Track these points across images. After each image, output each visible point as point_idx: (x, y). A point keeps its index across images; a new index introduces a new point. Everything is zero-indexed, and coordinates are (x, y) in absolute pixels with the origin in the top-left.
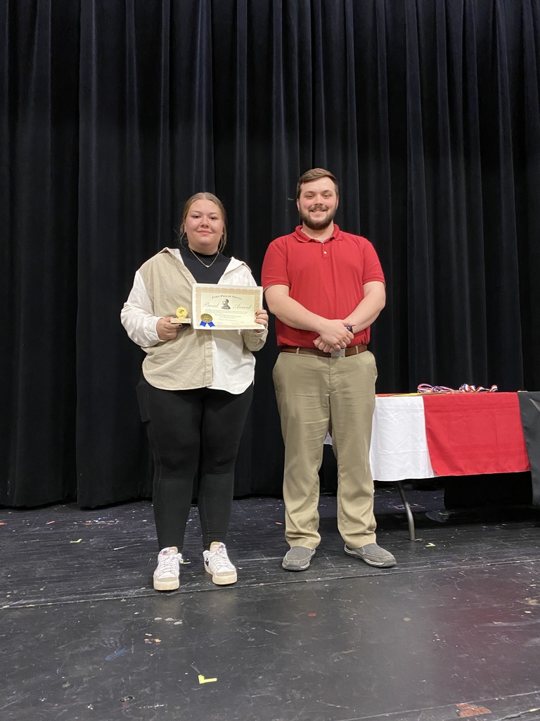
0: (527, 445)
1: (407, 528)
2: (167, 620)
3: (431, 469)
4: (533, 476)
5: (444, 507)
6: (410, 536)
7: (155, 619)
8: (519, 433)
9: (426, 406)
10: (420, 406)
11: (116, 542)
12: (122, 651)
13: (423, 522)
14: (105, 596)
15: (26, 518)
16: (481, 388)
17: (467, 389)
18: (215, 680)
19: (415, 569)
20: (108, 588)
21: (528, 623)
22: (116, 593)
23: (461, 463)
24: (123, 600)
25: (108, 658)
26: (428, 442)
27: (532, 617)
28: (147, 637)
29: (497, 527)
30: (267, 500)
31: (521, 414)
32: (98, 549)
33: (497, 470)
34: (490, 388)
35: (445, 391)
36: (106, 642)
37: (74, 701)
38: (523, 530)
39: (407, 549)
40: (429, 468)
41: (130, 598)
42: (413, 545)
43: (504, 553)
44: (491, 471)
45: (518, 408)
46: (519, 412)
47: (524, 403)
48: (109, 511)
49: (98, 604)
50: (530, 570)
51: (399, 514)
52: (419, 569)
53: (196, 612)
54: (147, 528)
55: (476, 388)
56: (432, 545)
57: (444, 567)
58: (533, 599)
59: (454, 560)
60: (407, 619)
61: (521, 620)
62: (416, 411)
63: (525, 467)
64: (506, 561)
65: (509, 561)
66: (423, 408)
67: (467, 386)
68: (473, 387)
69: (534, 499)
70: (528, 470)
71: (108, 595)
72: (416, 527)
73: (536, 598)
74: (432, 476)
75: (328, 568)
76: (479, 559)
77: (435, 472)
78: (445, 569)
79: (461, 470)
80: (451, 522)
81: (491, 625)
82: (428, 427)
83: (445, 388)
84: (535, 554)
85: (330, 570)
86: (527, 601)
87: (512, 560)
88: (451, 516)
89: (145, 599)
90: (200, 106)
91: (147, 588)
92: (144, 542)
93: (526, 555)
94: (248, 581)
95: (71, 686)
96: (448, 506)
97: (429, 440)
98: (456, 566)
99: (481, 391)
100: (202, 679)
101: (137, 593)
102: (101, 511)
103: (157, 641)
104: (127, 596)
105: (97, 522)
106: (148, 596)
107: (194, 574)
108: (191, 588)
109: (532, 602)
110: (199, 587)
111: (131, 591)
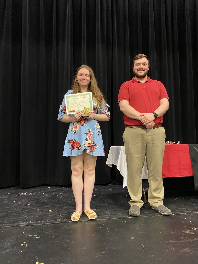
0: (192, 165)
2: (34, 236)
4: (195, 178)
7: (30, 235)
8: (189, 160)
11: (29, 202)
12: (10, 249)
14: (14, 225)
16: (174, 142)
17: (168, 143)
19: (142, 216)
20: (17, 222)
22: (19, 224)
24: (21, 227)
25: (3, 253)
27: (186, 239)
28: (23, 243)
29: (181, 199)
31: (190, 153)
32: (21, 205)
33: (180, 176)
34: (178, 142)
36: (6, 245)
38: (191, 200)
43: (181, 209)
44: (178, 176)
46: (189, 152)
47: (191, 149)
48: (31, 190)
49: (10, 228)
50: (190, 217)
53: (47, 233)
54: (43, 196)
55: (172, 142)
58: (188, 230)
60: (132, 238)
61: (181, 240)
63: (192, 174)
64: (181, 213)
67: (168, 142)
68: (171, 142)
69: (195, 187)
70: (193, 176)
71: (15, 224)
73: (190, 230)
75: (107, 214)
78: (155, 216)
81: (167, 242)
84: (194, 210)
85: (108, 215)
86: (186, 231)
87: (183, 213)
89: (29, 226)
91: (32, 222)
92: (39, 202)
99: (174, 143)
101: (27, 224)
102: (28, 190)
103: (26, 245)
104: (22, 225)
105: (25, 194)
106: (31, 225)
107: (53, 216)
108: (49, 222)
109: (188, 232)
110: (52, 222)
111: (25, 223)
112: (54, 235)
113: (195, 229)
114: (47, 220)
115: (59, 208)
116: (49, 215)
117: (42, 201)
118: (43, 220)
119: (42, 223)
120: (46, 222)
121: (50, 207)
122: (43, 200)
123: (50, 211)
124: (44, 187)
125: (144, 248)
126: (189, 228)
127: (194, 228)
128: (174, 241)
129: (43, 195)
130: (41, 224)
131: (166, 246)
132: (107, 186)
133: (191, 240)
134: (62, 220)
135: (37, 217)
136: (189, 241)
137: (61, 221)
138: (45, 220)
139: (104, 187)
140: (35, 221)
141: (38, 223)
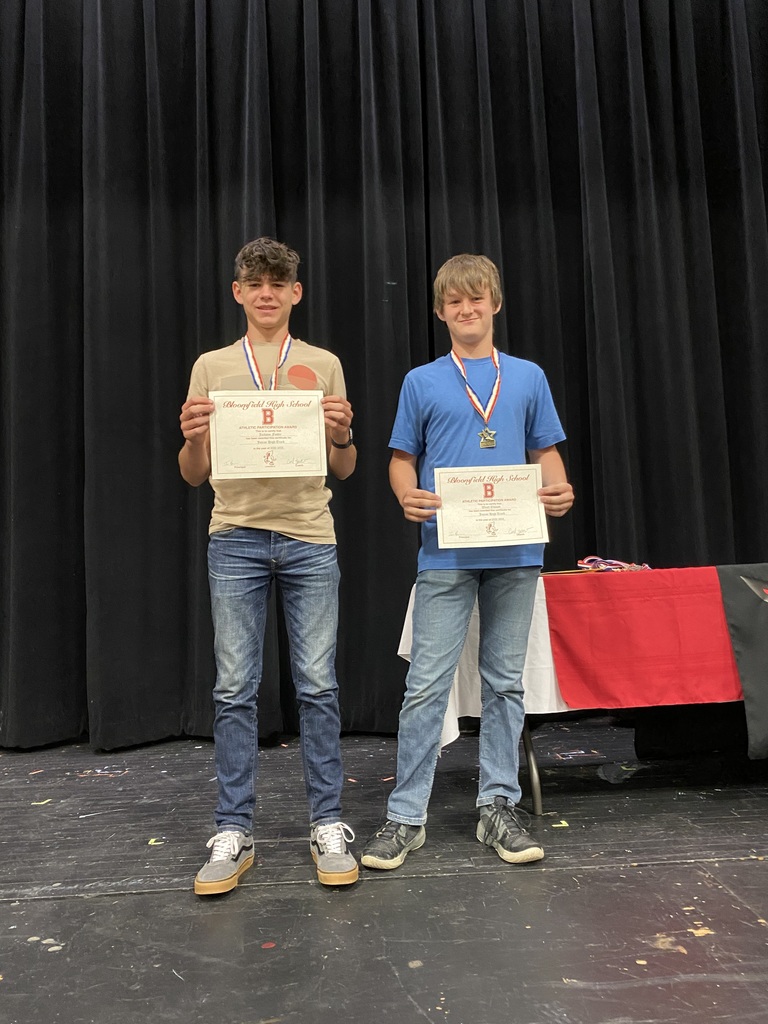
2: (44, 942)
3: (561, 698)
4: (749, 708)
5: (634, 757)
7: (29, 940)
8: (722, 634)
9: (549, 593)
21: (626, 985)
22: (13, 891)
23: (615, 688)
24: (16, 903)
26: (554, 653)
27: (641, 973)
29: (702, 796)
30: (367, 740)
31: (723, 603)
32: (59, 815)
33: (683, 699)
38: (743, 801)
40: (558, 696)
41: (26, 901)
45: (720, 594)
46: (720, 600)
47: (730, 587)
48: (125, 757)
50: (701, 879)
53: (98, 930)
54: (157, 783)
56: (564, 824)
58: (668, 936)
59: (579, 855)
61: (616, 977)
63: (734, 693)
64: (669, 859)
65: (675, 858)
69: (750, 749)
70: (741, 699)
73: (674, 935)
76: (625, 853)
77: (568, 703)
78: (552, 870)
79: (616, 700)
81: (554, 984)
82: (554, 627)
83: (615, 562)
86: (656, 939)
87: (682, 858)
88: (639, 773)
89: (46, 903)
91: (64, 883)
93: (710, 848)
96: (642, 754)
97: (557, 650)
101: (44, 893)
102: (118, 756)
104: (23, 896)
105: (99, 771)
106: (54, 899)
107: (152, 863)
108: (124, 888)
109: (663, 942)
110: (136, 886)
111: (35, 889)
112: (117, 941)
113: (701, 932)
114: (120, 880)
115: (193, 829)
116: (138, 857)
117: (145, 801)
118: (106, 880)
119: (97, 890)
120: (112, 888)
121: (160, 825)
122: (149, 798)
123: (152, 842)
124: (180, 744)
125: (444, 1009)
126: (677, 927)
127: (697, 928)
128: (581, 984)
129: (161, 777)
130: (93, 895)
131: (538, 1005)
133: (657, 980)
134: (176, 880)
135: (91, 867)
136: (650, 987)
137: (171, 886)
138: (112, 881)
140: (73, 883)
141: (83, 891)
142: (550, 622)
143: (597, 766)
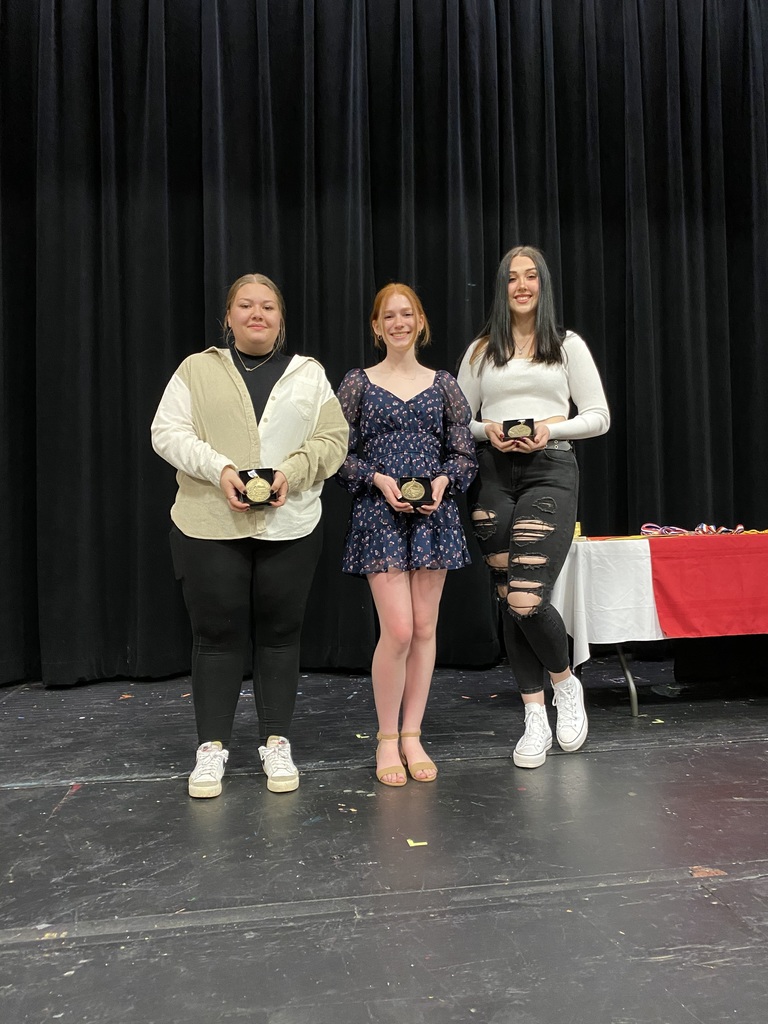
1: (629, 703)
2: (358, 792)
3: (660, 629)
5: (674, 680)
6: (632, 711)
7: (345, 791)
9: (653, 552)
10: (645, 551)
12: (317, 818)
13: (647, 697)
15: (156, 691)
16: (723, 529)
17: (705, 530)
18: (425, 843)
19: (639, 746)
23: (697, 622)
25: (305, 824)
26: (656, 597)
28: (342, 807)
29: (743, 703)
34: (735, 529)
35: (677, 533)
37: (282, 858)
39: (630, 725)
40: (657, 627)
41: (309, 772)
42: (636, 721)
43: (748, 730)
44: (735, 631)
51: (616, 688)
52: (645, 746)
54: (305, 701)
55: (717, 528)
56: (660, 721)
57: (676, 744)
59: (687, 737)
60: (631, 794)
62: (641, 558)
64: (751, 738)
65: (754, 738)
66: (649, 554)
67: (705, 526)
68: (712, 527)
72: (639, 702)
74: (661, 638)
76: (717, 736)
77: (665, 633)
78: (676, 746)
79: (697, 631)
80: (684, 697)
81: (731, 800)
82: (656, 577)
83: (677, 529)
87: (760, 738)
88: (682, 691)
90: (355, 165)
91: (326, 761)
92: (307, 715)
94: (442, 756)
95: (275, 846)
96: (679, 679)
97: (657, 594)
98: (689, 744)
99: (722, 532)
100: (411, 843)
103: (354, 810)
104: (305, 769)
111: (309, 765)
116: (362, 745)
117: (312, 712)
119: (358, 764)
120: (366, 762)
121: (349, 726)
128: (746, 800)
131: (728, 809)
132: (490, 672)
139: (485, 675)
140: (335, 761)
141: (346, 765)
142: (653, 574)
143: (649, 686)
